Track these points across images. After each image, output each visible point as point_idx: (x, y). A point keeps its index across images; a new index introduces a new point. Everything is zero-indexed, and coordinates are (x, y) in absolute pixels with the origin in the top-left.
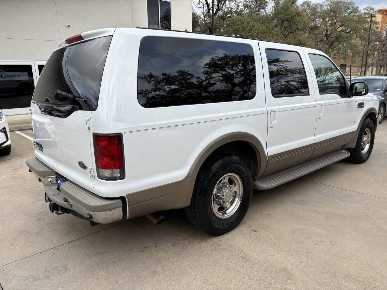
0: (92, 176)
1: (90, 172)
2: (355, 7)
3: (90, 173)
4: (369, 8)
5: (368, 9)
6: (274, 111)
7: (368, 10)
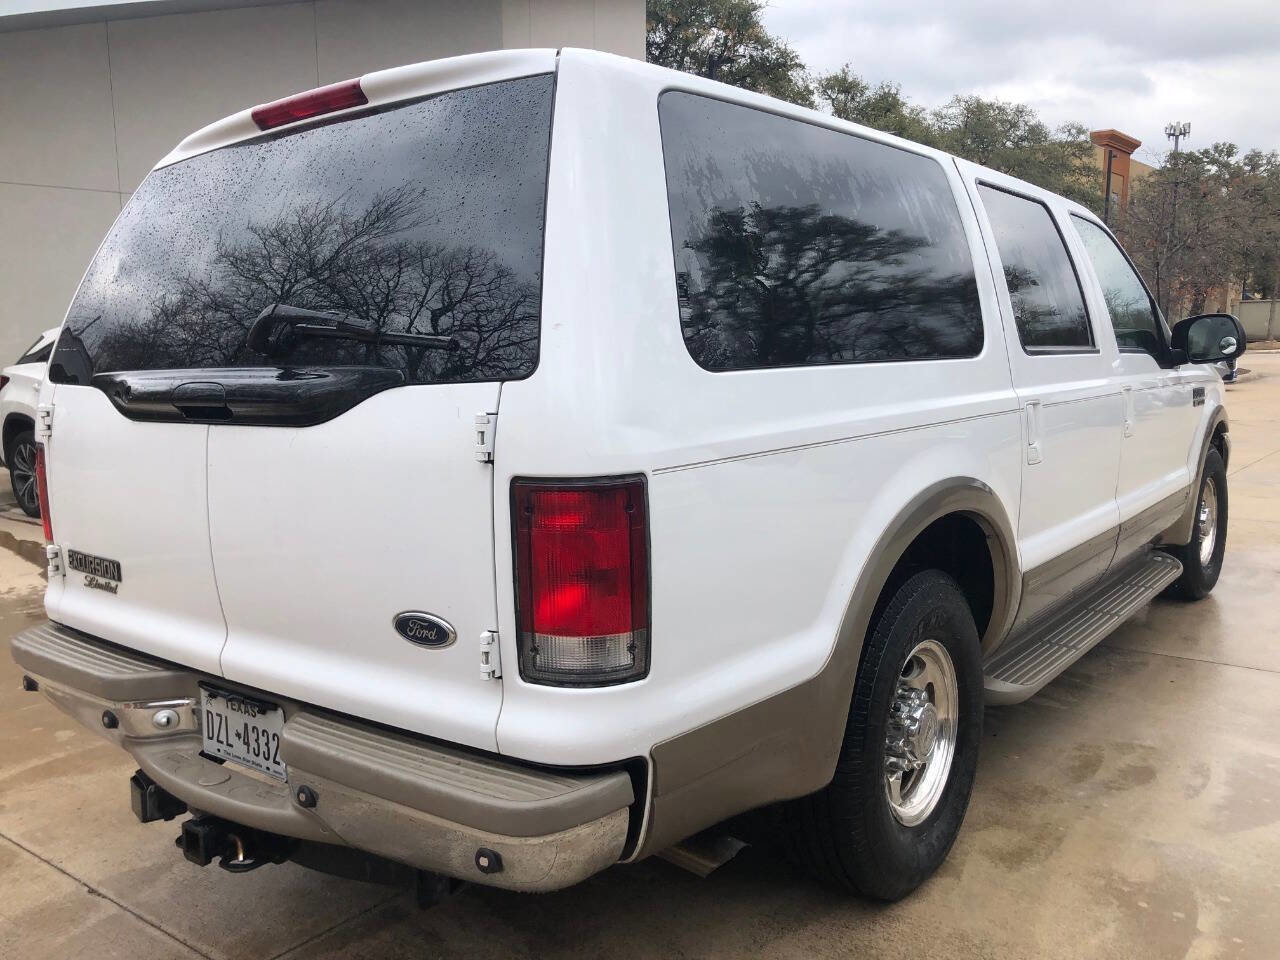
0: (494, 672)
1: (487, 653)
2: (1032, 122)
3: (487, 662)
4: (1073, 127)
5: (1069, 131)
6: (1034, 405)
7: (1070, 134)
